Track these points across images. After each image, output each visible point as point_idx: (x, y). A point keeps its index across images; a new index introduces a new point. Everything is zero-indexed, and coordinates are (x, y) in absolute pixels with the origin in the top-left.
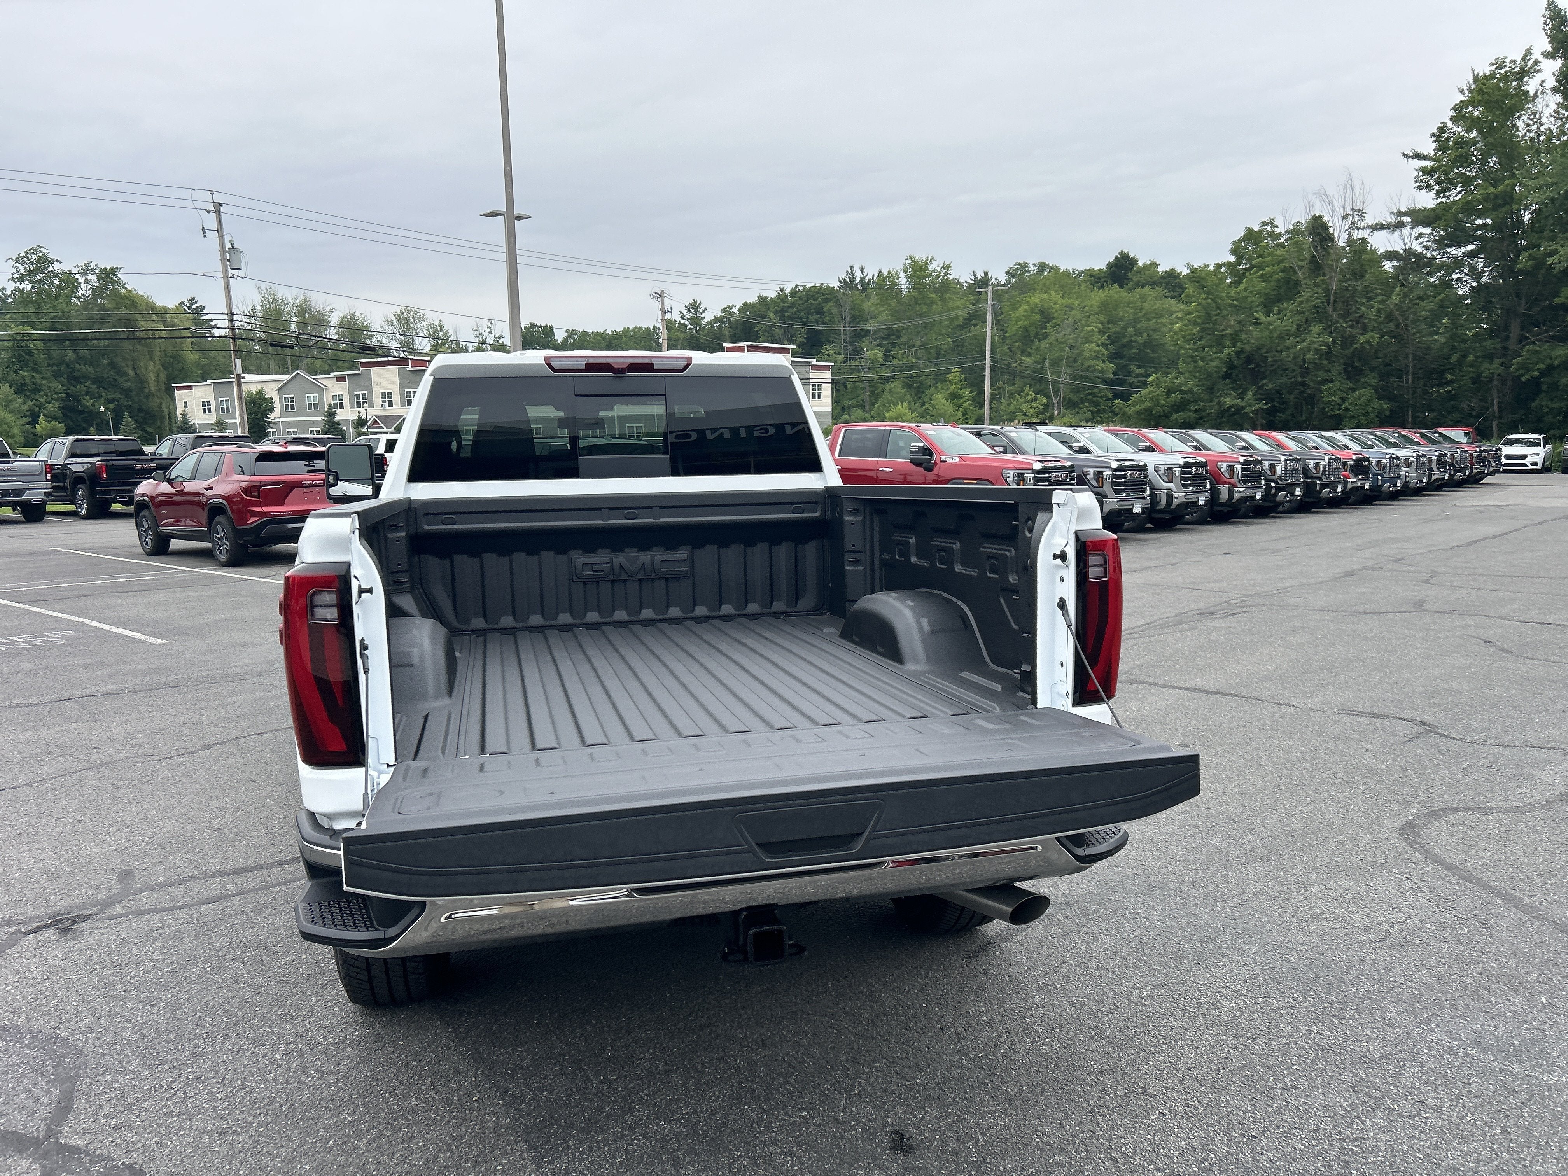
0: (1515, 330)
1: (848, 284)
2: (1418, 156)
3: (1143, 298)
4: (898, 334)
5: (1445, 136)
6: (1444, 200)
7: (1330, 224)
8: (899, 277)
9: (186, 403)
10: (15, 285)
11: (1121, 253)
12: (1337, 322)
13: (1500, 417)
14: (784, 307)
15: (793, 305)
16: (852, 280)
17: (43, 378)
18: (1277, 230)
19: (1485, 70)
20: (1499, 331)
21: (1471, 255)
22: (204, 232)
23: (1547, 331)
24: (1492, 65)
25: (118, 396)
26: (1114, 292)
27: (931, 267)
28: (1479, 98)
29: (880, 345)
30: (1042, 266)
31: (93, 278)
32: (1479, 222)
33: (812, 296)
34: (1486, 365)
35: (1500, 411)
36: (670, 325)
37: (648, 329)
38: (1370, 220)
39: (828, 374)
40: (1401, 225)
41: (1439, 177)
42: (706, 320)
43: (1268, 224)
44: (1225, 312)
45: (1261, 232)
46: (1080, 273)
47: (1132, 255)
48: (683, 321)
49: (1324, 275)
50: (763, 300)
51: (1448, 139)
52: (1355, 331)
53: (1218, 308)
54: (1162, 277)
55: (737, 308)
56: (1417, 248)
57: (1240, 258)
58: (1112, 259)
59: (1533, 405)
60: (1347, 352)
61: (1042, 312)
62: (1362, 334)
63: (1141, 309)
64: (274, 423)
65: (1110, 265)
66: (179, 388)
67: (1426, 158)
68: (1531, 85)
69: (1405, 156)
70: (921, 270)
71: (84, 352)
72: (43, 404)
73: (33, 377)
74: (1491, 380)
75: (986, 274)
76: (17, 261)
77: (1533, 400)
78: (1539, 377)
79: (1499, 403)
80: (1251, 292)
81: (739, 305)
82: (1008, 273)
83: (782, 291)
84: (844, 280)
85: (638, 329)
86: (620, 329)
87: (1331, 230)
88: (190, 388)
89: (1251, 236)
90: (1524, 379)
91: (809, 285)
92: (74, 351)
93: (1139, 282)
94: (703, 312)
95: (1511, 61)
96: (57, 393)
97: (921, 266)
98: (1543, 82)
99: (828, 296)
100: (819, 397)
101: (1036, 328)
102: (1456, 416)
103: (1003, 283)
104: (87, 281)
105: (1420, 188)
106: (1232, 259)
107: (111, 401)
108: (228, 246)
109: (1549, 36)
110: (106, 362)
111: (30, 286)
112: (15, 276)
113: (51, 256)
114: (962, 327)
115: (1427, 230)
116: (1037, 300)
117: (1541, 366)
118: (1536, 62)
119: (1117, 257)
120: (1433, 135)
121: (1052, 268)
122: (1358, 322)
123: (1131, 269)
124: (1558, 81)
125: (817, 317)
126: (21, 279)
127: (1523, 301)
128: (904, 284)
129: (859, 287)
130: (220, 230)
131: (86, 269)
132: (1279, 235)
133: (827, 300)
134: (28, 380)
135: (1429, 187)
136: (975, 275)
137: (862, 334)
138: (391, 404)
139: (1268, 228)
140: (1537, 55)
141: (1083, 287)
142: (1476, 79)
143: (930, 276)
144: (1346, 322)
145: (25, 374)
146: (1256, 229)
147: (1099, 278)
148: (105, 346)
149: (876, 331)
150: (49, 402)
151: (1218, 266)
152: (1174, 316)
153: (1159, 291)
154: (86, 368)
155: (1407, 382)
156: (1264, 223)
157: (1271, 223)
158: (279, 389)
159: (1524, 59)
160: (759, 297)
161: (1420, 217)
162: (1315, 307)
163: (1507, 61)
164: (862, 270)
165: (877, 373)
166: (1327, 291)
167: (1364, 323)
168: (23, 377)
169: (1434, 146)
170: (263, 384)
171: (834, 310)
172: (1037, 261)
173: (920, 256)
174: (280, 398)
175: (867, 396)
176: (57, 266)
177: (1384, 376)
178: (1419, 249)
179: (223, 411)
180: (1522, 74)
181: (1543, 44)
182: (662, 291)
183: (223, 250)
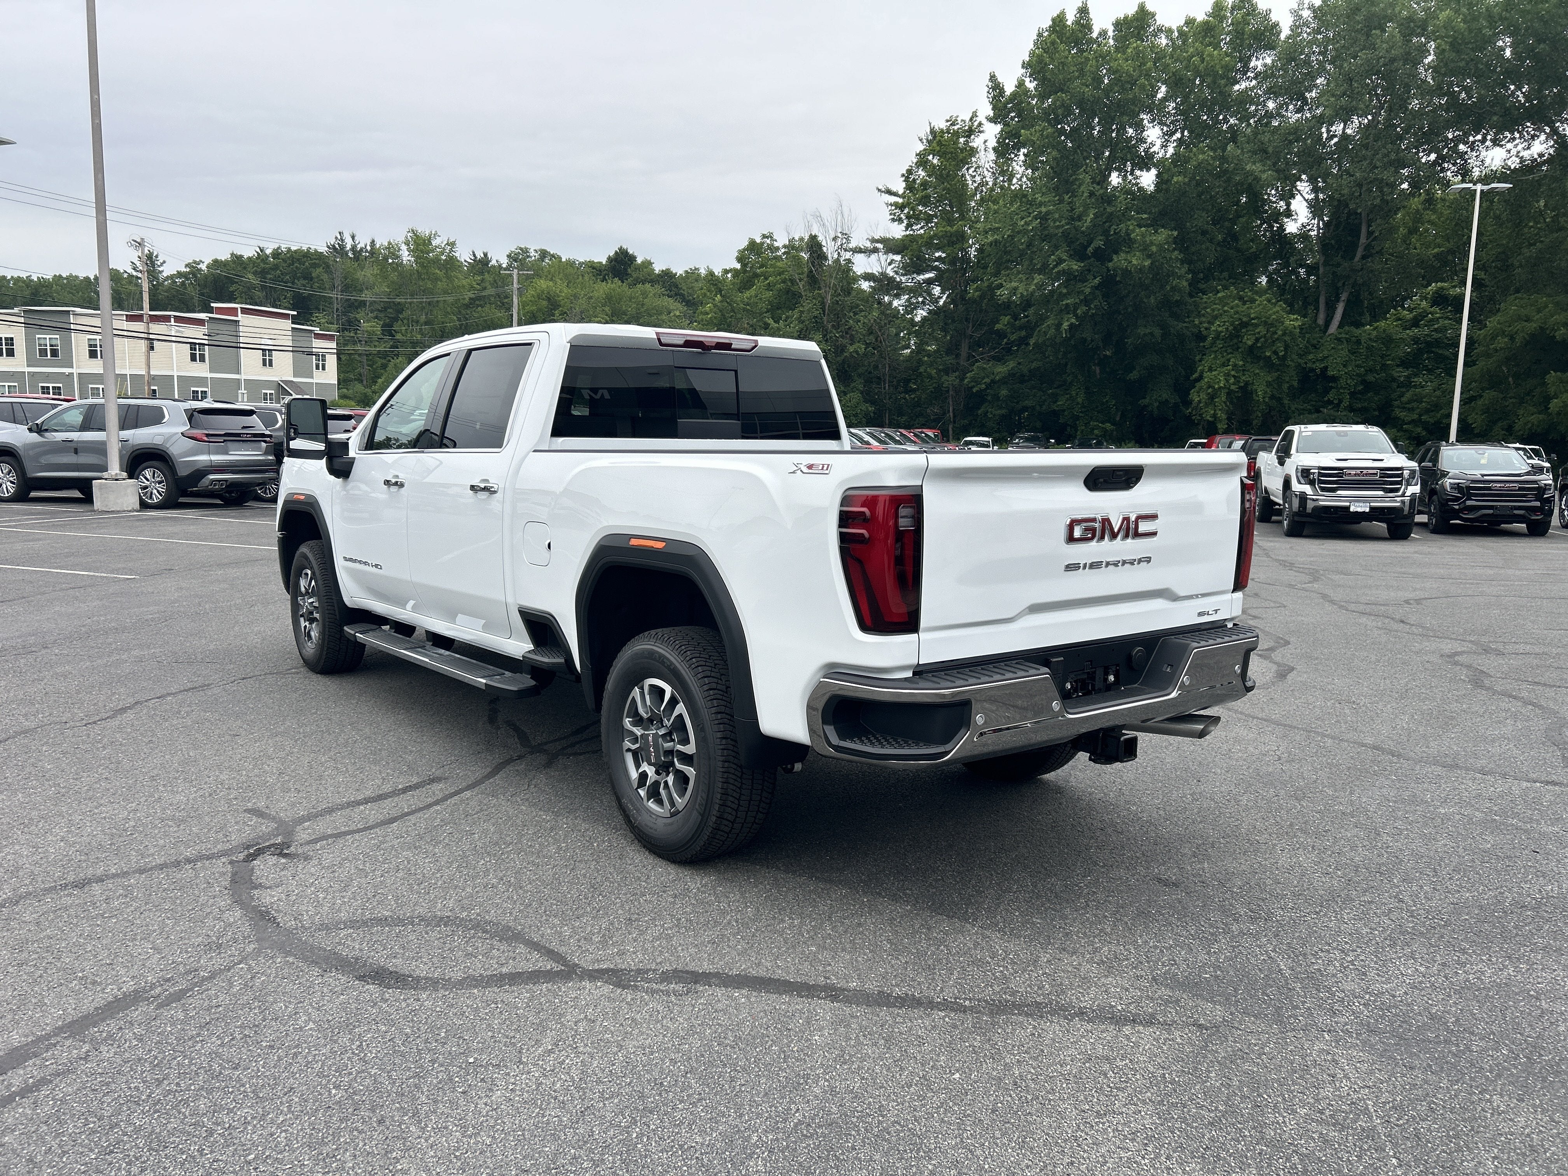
0: (964, 350)
1: (338, 249)
2: (889, 192)
3: (645, 294)
4: (399, 309)
5: (912, 177)
6: (911, 233)
7: (824, 243)
8: (399, 249)
11: (621, 249)
12: (831, 332)
13: (954, 422)
14: (264, 269)
15: (275, 267)
16: (342, 247)
18: (776, 244)
19: (941, 124)
20: (952, 349)
21: (929, 282)
23: (989, 351)
24: (947, 121)
26: (614, 285)
27: (434, 243)
28: (938, 148)
29: (376, 317)
30: (544, 254)
32: (937, 255)
33: (298, 260)
34: (945, 377)
35: (954, 417)
36: (115, 276)
37: (87, 279)
38: (852, 245)
39: (333, 345)
40: (875, 250)
41: (909, 213)
42: (165, 274)
43: (767, 237)
44: (739, 316)
45: (762, 244)
46: (581, 264)
47: (630, 252)
48: (135, 273)
49: (819, 289)
50: (237, 259)
51: (914, 180)
52: (845, 341)
53: (733, 311)
54: (659, 275)
55: (205, 264)
56: (890, 272)
57: (744, 265)
58: (612, 254)
59: (979, 412)
60: (839, 359)
61: (549, 299)
62: (851, 344)
63: (643, 305)
65: (610, 259)
67: (895, 194)
68: (977, 142)
69: (879, 190)
70: (424, 244)
74: (948, 391)
75: (485, 255)
77: (979, 409)
78: (985, 390)
79: (954, 410)
80: (761, 299)
81: (208, 260)
82: (509, 256)
83: (262, 251)
84: (334, 246)
85: (71, 279)
86: (49, 276)
87: (825, 249)
89: (753, 246)
90: (974, 390)
91: (293, 248)
93: (638, 278)
94: (162, 264)
95: (962, 120)
97: (424, 241)
98: (985, 141)
99: (317, 261)
100: (324, 369)
101: (544, 314)
102: (922, 420)
103: (504, 266)
105: (893, 220)
106: (738, 266)
109: (991, 103)
114: (467, 306)
115: (898, 258)
116: (544, 286)
117: (987, 380)
118: (980, 124)
119: (616, 252)
120: (903, 175)
121: (553, 256)
122: (847, 333)
123: (630, 266)
124: (998, 142)
125: (304, 282)
127: (971, 325)
128: (406, 256)
129: (350, 255)
132: (778, 249)
133: (315, 266)
135: (900, 220)
136: (474, 255)
137: (356, 304)
139: (768, 241)
140: (981, 118)
141: (586, 277)
142: (933, 131)
143: (433, 251)
144: (838, 333)
146: (758, 240)
147: (600, 271)
149: (372, 303)
151: (726, 272)
152: (672, 314)
153: (658, 289)
155: (885, 388)
156: (764, 236)
157: (770, 236)
159: (971, 120)
160: (232, 254)
161: (891, 246)
162: (815, 317)
163: (959, 119)
164: (353, 237)
165: (375, 346)
166: (823, 303)
167: (852, 335)
169: (904, 185)
171: (325, 277)
172: (537, 248)
173: (424, 230)
175: (365, 370)
177: (868, 382)
178: (891, 274)
180: (970, 132)
181: (986, 110)
182: (142, 239)
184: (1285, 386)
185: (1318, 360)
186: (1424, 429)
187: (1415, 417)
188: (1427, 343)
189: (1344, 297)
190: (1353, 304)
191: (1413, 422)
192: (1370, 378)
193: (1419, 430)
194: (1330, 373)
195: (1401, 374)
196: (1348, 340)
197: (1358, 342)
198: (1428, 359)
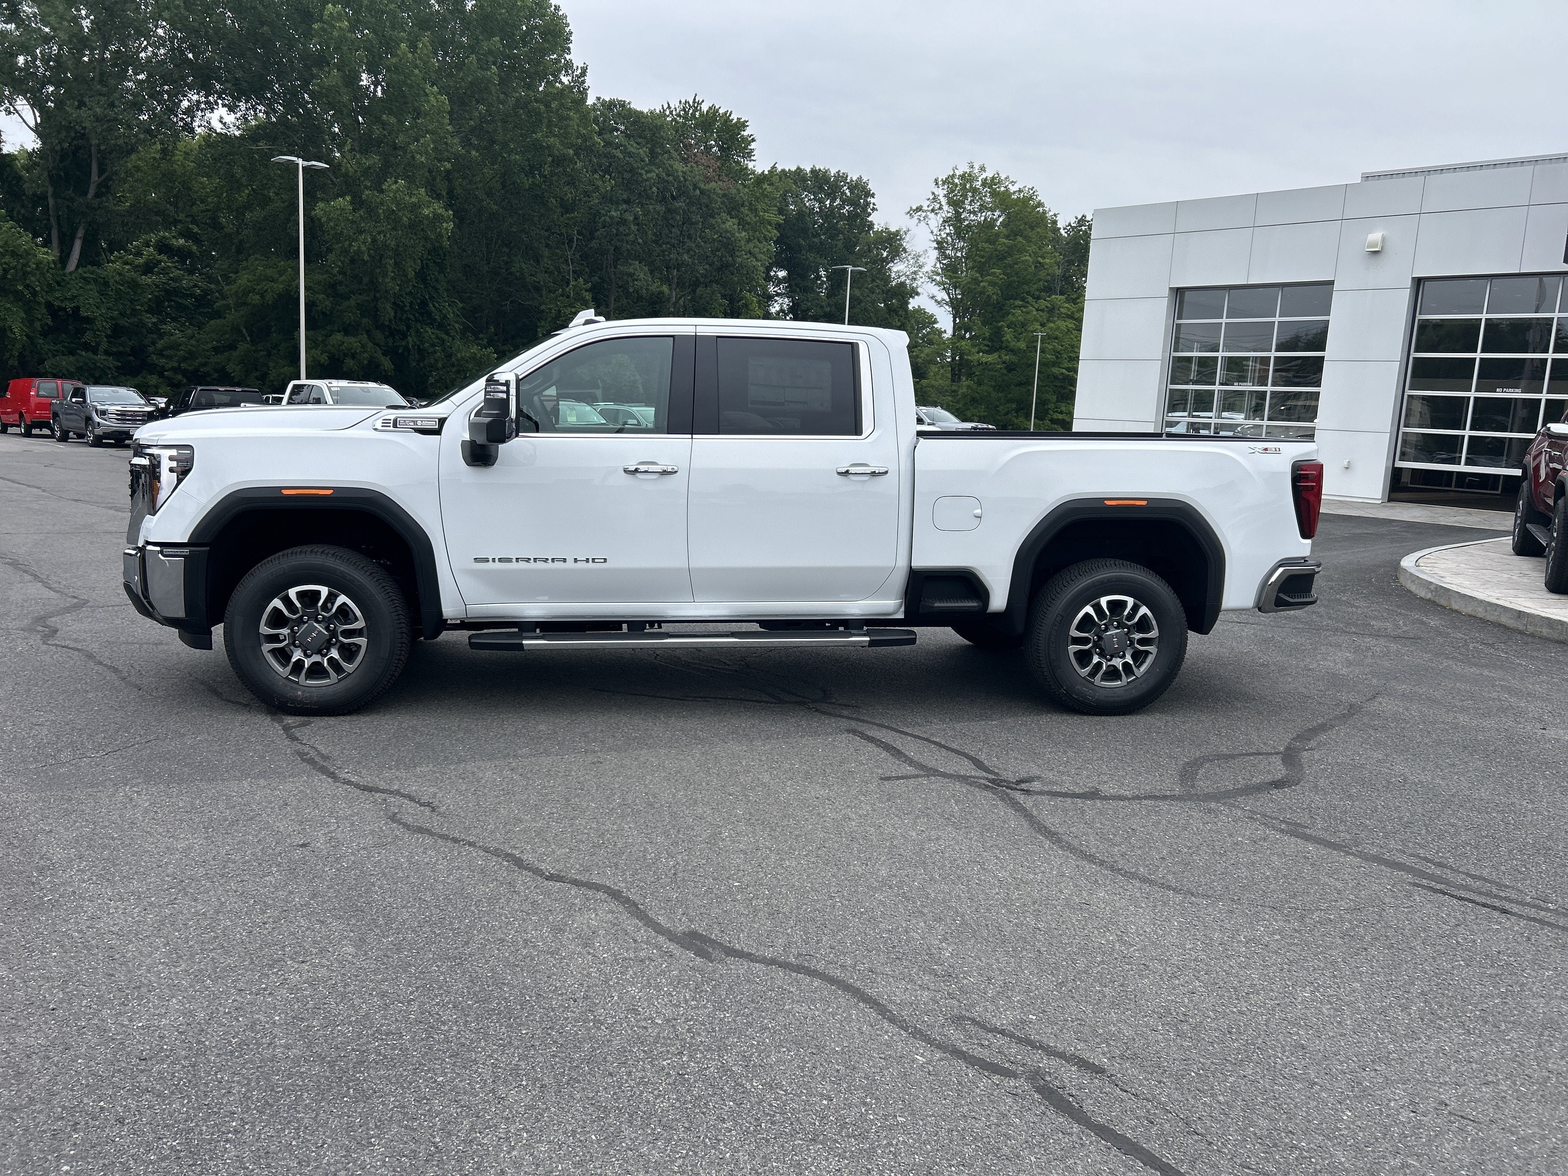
184: (37, 325)
185: (66, 299)
186: (184, 376)
187: (176, 364)
188: (166, 291)
189: (80, 233)
190: (90, 243)
191: (173, 369)
192: (123, 322)
193: (180, 377)
194: (84, 313)
195: (150, 320)
196: (95, 281)
197: (106, 284)
198: (169, 306)
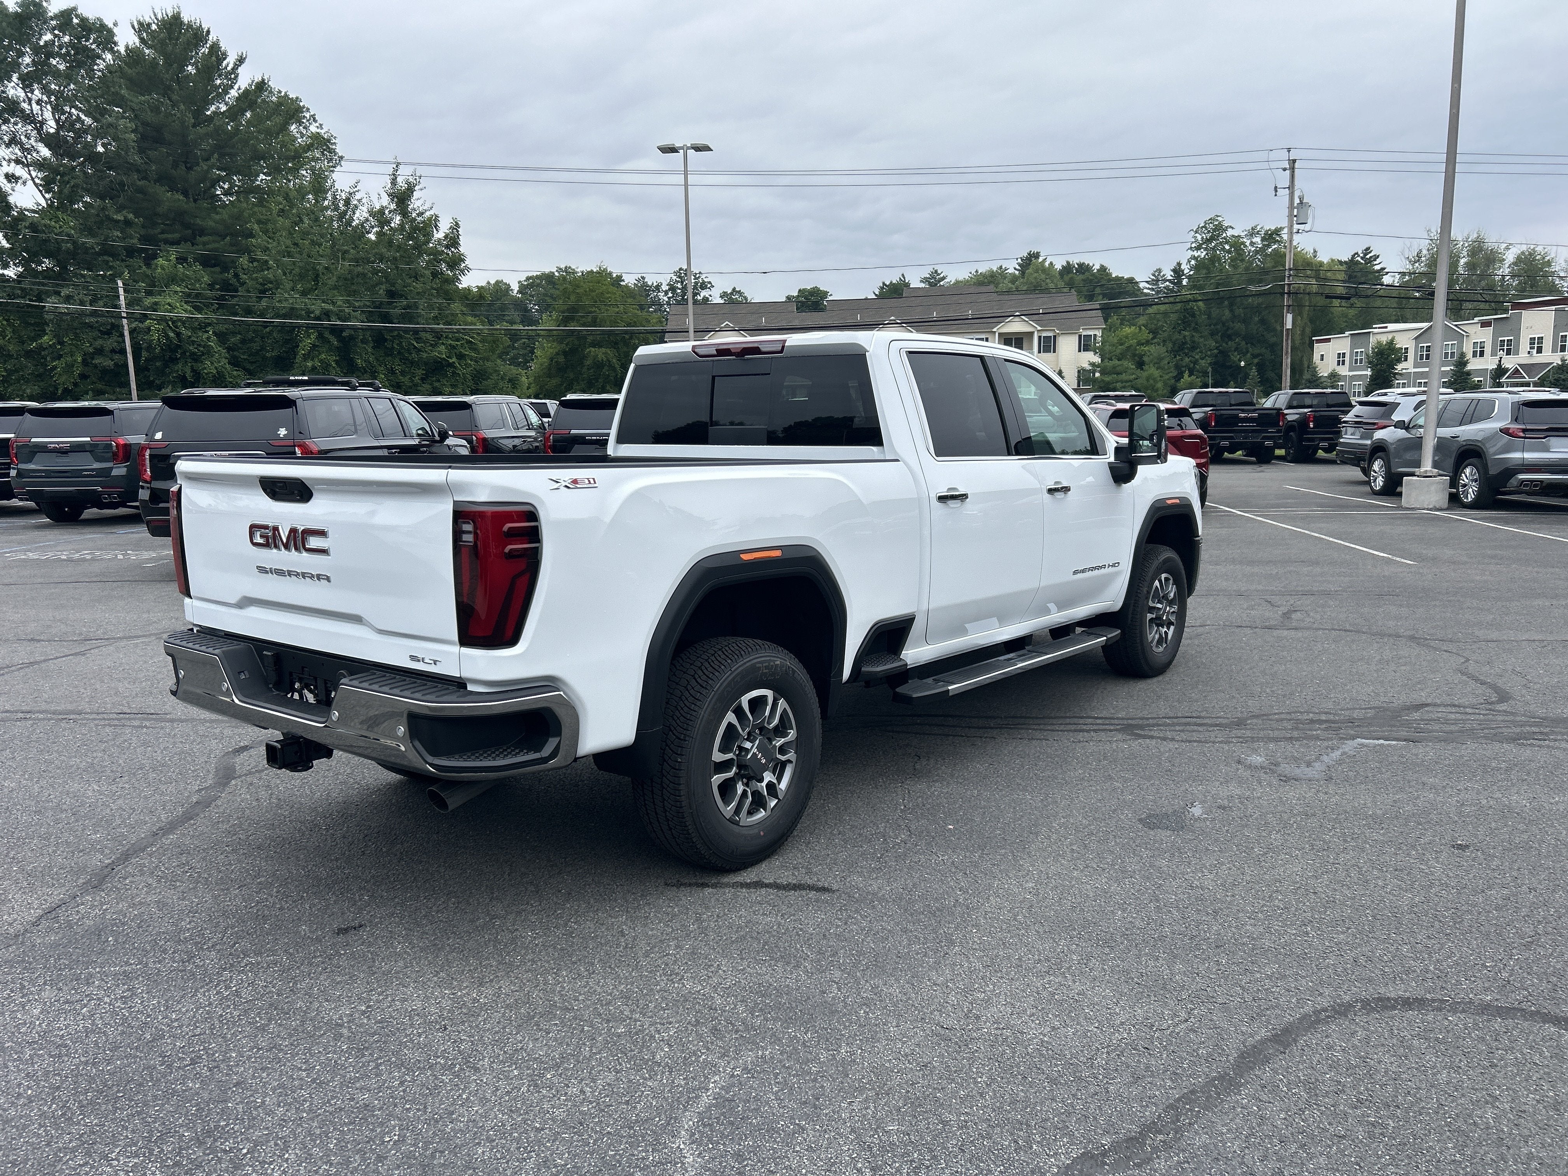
9: (1322, 356)
10: (1192, 253)
17: (1201, 337)
22: (1276, 191)
25: (1263, 350)
31: (1257, 240)
64: (1401, 374)
66: (1319, 341)
71: (1239, 311)
72: (1197, 360)
73: (1193, 336)
76: (1196, 232)
88: (1329, 340)
92: (1231, 311)
96: (1210, 350)
104: (1252, 244)
107: (1254, 356)
108: (1297, 201)
110: (1256, 319)
111: (1205, 253)
112: (1193, 245)
113: (1226, 224)
126: (1198, 248)
130: (1291, 188)
131: (1252, 233)
134: (1188, 339)
138: (1539, 351)
145: (1187, 333)
148: (1259, 304)
150: (1202, 359)
154: (1238, 326)
158: (1416, 338)
168: (1185, 337)
170: (1394, 334)
174: (1416, 347)
176: (1230, 232)
179: (1356, 363)
183: (1291, 207)
